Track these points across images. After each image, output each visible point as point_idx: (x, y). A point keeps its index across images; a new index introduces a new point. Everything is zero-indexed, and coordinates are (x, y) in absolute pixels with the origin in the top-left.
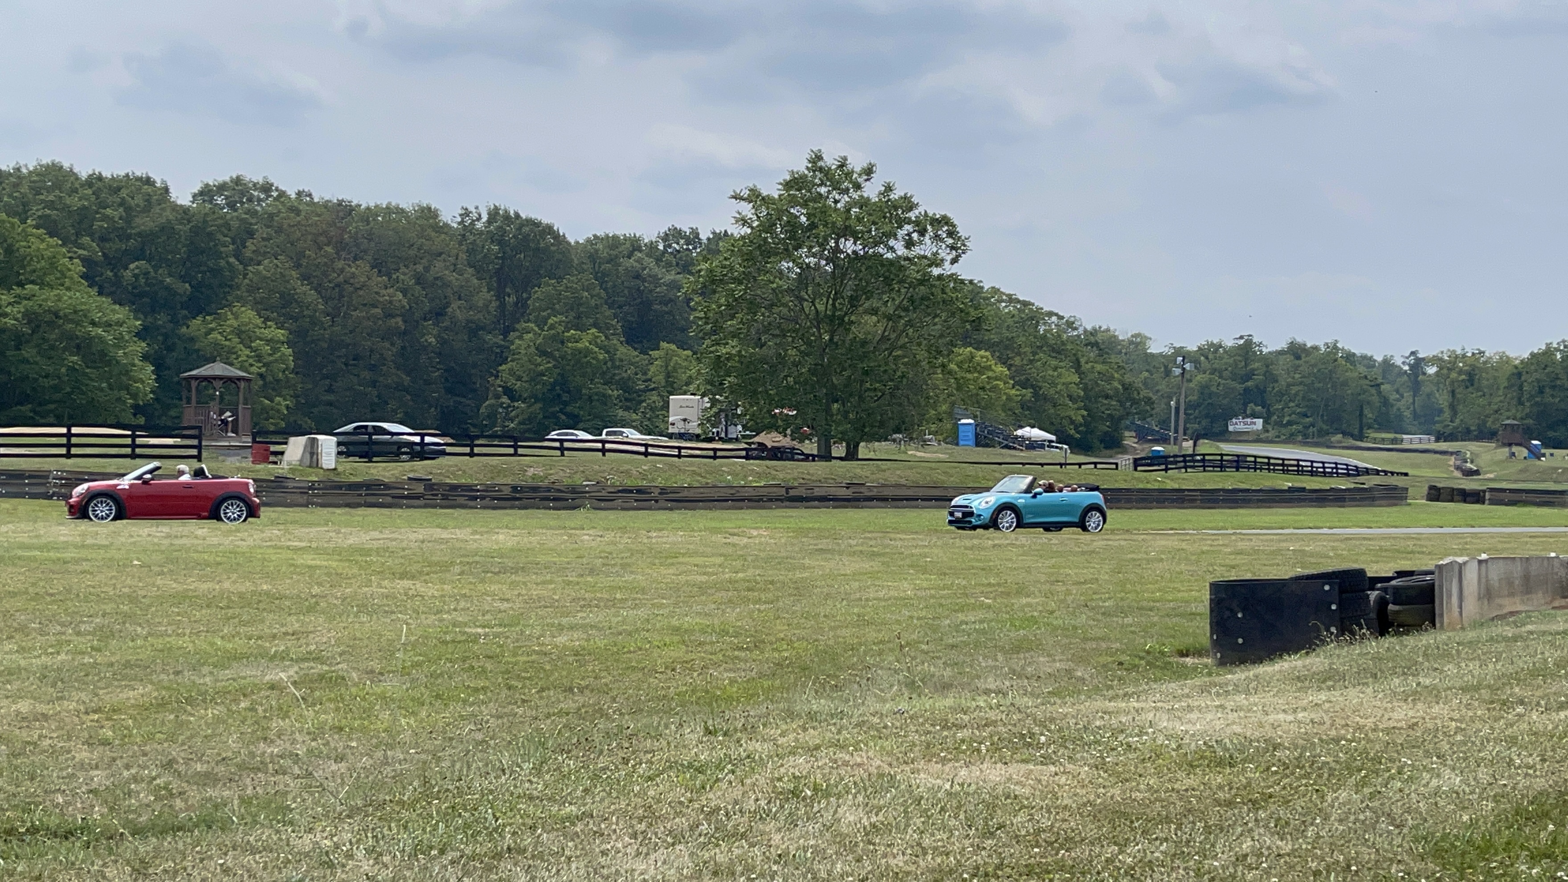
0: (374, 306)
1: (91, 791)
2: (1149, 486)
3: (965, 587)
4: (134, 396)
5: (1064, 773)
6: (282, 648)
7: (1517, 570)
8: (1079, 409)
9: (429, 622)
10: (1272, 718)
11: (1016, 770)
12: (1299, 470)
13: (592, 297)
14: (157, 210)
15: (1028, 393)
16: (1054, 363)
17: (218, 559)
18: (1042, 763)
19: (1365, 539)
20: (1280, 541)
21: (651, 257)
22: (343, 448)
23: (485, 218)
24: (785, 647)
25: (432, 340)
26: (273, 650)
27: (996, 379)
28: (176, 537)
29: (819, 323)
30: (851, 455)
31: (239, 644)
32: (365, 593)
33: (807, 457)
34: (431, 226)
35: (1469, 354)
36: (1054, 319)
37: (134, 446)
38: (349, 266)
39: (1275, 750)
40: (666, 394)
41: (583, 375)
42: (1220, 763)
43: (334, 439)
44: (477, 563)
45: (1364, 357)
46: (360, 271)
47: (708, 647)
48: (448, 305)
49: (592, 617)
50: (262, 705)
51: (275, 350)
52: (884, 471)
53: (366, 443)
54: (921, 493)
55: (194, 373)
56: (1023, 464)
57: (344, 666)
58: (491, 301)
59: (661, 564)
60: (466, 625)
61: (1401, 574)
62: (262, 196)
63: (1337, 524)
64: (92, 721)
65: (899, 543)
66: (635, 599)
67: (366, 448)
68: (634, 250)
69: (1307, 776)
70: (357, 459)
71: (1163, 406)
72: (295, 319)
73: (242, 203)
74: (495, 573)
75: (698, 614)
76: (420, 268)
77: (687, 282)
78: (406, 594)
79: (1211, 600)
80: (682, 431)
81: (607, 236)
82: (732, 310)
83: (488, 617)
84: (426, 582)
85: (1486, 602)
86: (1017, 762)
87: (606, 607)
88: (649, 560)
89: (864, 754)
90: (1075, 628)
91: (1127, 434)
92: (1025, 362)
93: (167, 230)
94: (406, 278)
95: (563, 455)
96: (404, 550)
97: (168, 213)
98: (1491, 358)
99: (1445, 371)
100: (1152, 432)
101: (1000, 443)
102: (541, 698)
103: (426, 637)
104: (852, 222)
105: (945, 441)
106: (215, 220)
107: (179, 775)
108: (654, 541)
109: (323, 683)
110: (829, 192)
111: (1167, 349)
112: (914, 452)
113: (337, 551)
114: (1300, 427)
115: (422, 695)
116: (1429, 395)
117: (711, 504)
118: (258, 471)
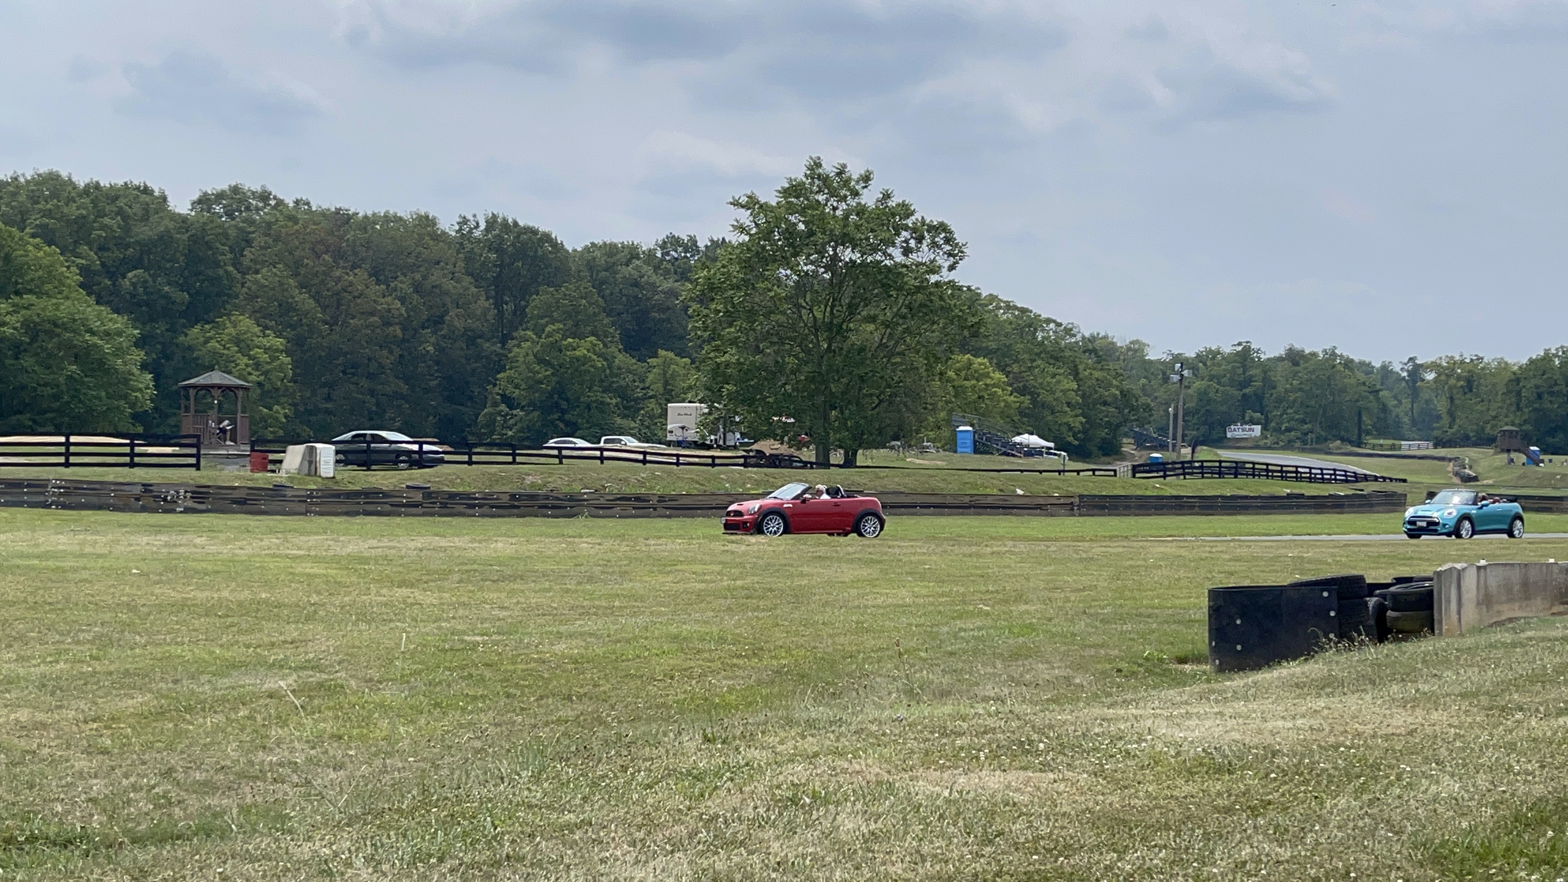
0: (372, 314)
1: (90, 800)
2: (1148, 493)
3: (963, 594)
4: (132, 405)
5: (1063, 780)
6: (282, 656)
7: (1516, 576)
8: (1076, 416)
9: (427, 630)
10: (1270, 725)
11: (1014, 777)
12: (1298, 476)
13: (591, 304)
14: (154, 218)
15: (1026, 400)
16: (1051, 369)
17: (217, 568)
18: (1041, 770)
19: (1364, 545)
20: (1278, 548)
21: (649, 265)
22: (341, 457)
23: (483, 226)
24: (783, 654)
25: (430, 348)
26: (273, 657)
27: (994, 386)
28: (175, 545)
29: (817, 330)
30: (849, 463)
31: (237, 653)
32: (364, 602)
33: (805, 465)
34: (429, 234)
35: (1468, 361)
36: (1052, 325)
37: (132, 455)
38: (347, 274)
39: (1273, 756)
40: (663, 402)
41: (581, 384)
42: (1219, 770)
43: (333, 447)
44: (475, 571)
45: (1362, 364)
46: (359, 279)
47: (707, 655)
48: (447, 312)
49: (590, 625)
50: (260, 713)
51: (274, 359)
52: (883, 478)
53: (364, 452)
54: (919, 500)
55: (192, 381)
56: (1022, 471)
57: (343, 674)
58: (489, 309)
59: (660, 572)
60: (464, 633)
61: (1399, 580)
62: (261, 205)
63: (1336, 530)
64: (91, 729)
65: (897, 551)
66: (634, 606)
67: (363, 457)
68: (632, 258)
69: (1306, 782)
70: (355, 467)
71: (1162, 413)
72: (293, 327)
73: (241, 212)
74: (494, 581)
75: (697, 621)
76: (418, 276)
77: (686, 290)
78: (405, 602)
79: (1210, 607)
80: (680, 439)
81: (605, 244)
82: (730, 317)
83: (486, 625)
84: (425, 590)
85: (1484, 608)
86: (1016, 769)
87: (605, 615)
88: (648, 568)
89: (863, 762)
90: (1074, 635)
91: (1125, 440)
92: (1023, 369)
93: (165, 239)
94: (403, 286)
95: (561, 463)
96: (402, 558)
97: (166, 222)
98: (1489, 364)
99: (1443, 377)
100: (1152, 440)
101: (998, 450)
102: (539, 706)
103: (425, 646)
104: (851, 229)
105: (942, 447)
106: (211, 229)
107: (178, 784)
108: (652, 548)
109: (322, 693)
110: (827, 200)
111: (1165, 356)
112: (912, 459)
113: (336, 560)
114: (1299, 434)
115: (421, 704)
116: (1427, 402)
117: (710, 512)
118: (257, 480)
